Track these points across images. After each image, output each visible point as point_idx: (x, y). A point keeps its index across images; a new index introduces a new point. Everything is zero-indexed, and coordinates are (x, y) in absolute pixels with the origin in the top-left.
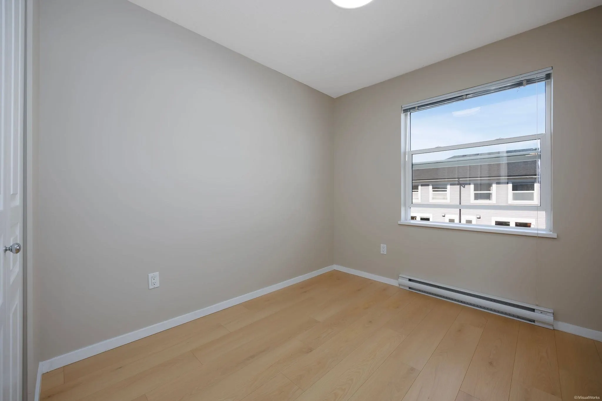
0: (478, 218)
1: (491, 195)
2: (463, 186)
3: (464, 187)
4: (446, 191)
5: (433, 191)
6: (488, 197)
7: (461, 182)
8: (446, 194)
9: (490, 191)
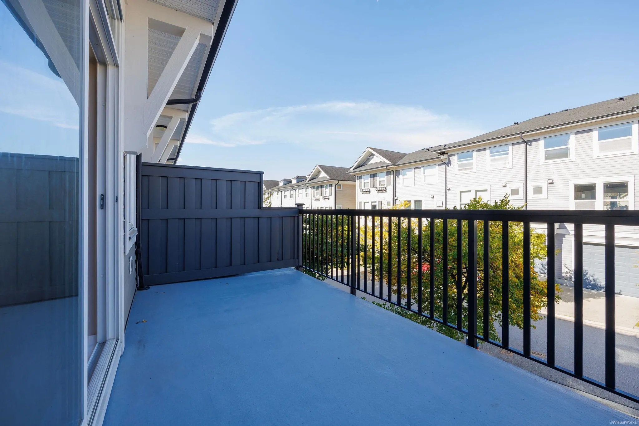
0: (550, 183)
1: (569, 151)
2: (529, 143)
3: (530, 145)
4: (507, 154)
5: (491, 156)
6: (565, 154)
7: (526, 140)
8: (507, 158)
9: (567, 145)
